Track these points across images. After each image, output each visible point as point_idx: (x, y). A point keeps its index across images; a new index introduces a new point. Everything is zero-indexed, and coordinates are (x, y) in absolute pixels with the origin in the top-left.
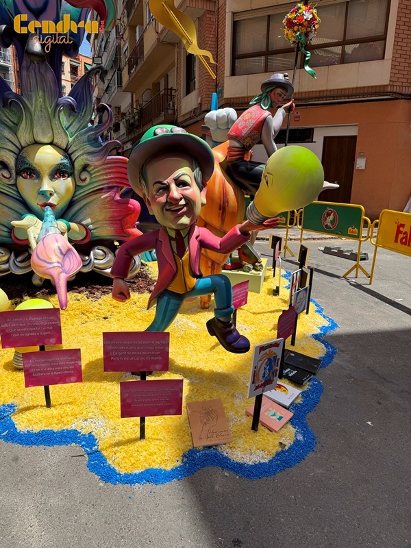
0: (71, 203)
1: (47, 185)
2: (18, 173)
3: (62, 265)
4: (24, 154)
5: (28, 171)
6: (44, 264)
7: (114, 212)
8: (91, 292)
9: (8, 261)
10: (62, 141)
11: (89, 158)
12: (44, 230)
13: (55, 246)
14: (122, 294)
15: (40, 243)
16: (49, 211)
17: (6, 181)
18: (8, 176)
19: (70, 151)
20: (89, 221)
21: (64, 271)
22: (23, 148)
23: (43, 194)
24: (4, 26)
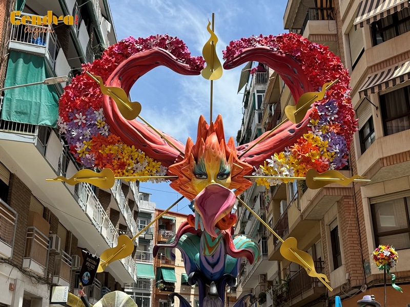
24: (193, 273)
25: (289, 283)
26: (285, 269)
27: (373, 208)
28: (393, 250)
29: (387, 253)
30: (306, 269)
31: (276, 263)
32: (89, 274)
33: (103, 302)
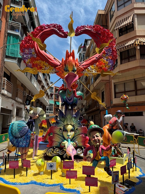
0: (73, 137)
1: (69, 134)
2: (63, 131)
3: (72, 152)
4: (65, 127)
5: (65, 130)
6: (69, 152)
7: (83, 139)
8: (77, 161)
9: (58, 151)
10: (73, 124)
11: (78, 127)
12: (69, 144)
13: (71, 148)
14: (85, 159)
15: (68, 147)
16: (69, 140)
17: (61, 132)
18: (61, 131)
19: (74, 126)
20: (77, 142)
21: (73, 154)
22: (65, 125)
23: (68, 135)
24: (64, 103)
25: (89, 106)
26: (88, 102)
27: (115, 86)
28: (127, 96)
29: (125, 97)
30: (99, 102)
31: (86, 101)
32: (28, 102)
33: (33, 111)
